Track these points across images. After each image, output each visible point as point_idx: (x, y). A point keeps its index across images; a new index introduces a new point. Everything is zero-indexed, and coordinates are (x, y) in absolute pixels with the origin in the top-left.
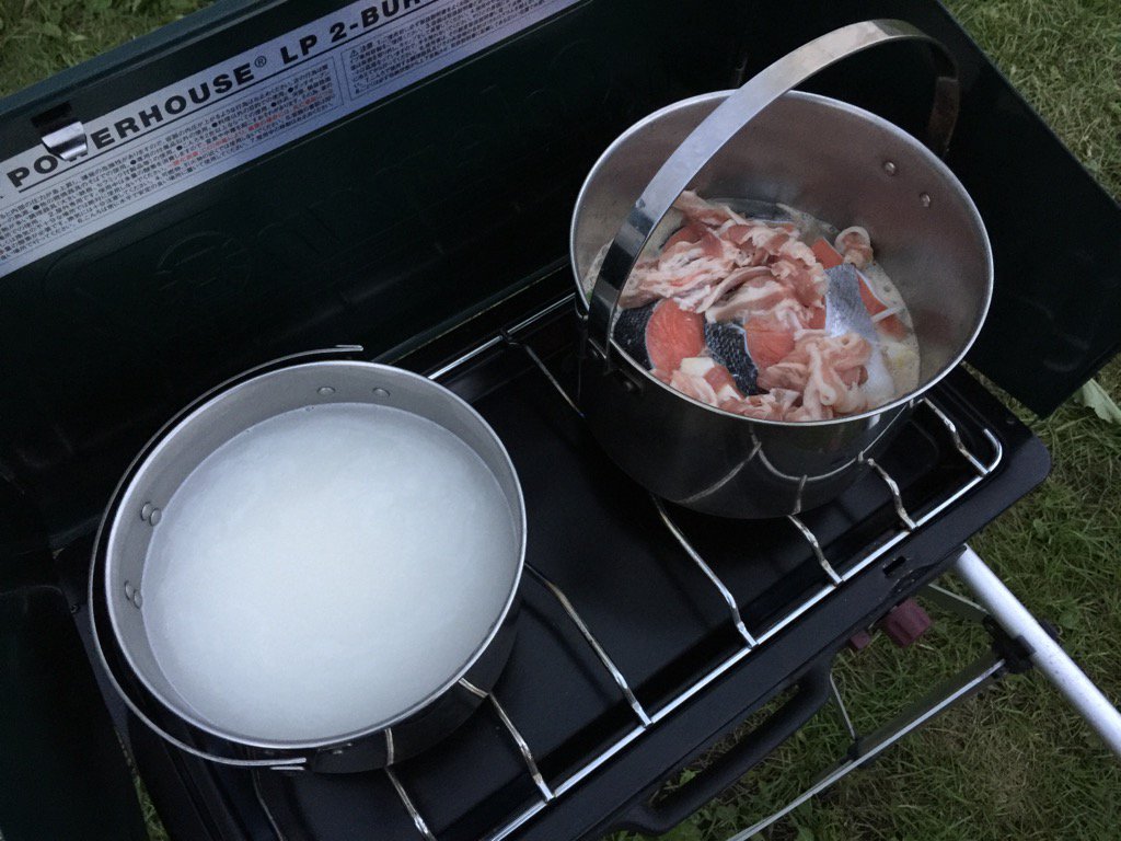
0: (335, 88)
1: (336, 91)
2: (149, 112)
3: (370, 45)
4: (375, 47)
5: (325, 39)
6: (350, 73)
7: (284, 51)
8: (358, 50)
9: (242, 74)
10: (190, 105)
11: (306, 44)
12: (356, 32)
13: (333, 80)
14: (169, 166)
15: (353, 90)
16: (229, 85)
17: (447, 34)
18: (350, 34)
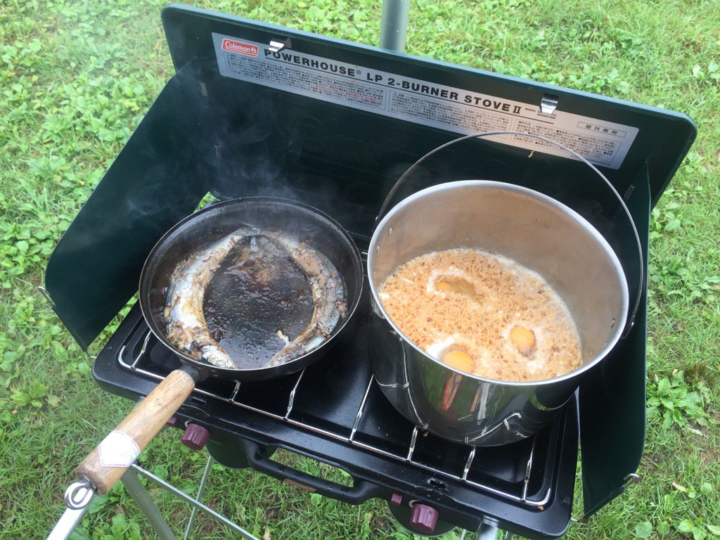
0: (384, 101)
1: (383, 102)
2: (315, 62)
3: (403, 96)
4: (405, 97)
5: (385, 81)
6: (391, 100)
7: (369, 74)
8: (397, 94)
9: (351, 72)
10: (329, 70)
11: (378, 78)
12: (398, 86)
13: (384, 98)
14: (314, 85)
15: (390, 108)
16: (345, 72)
17: (437, 114)
18: (396, 86)
